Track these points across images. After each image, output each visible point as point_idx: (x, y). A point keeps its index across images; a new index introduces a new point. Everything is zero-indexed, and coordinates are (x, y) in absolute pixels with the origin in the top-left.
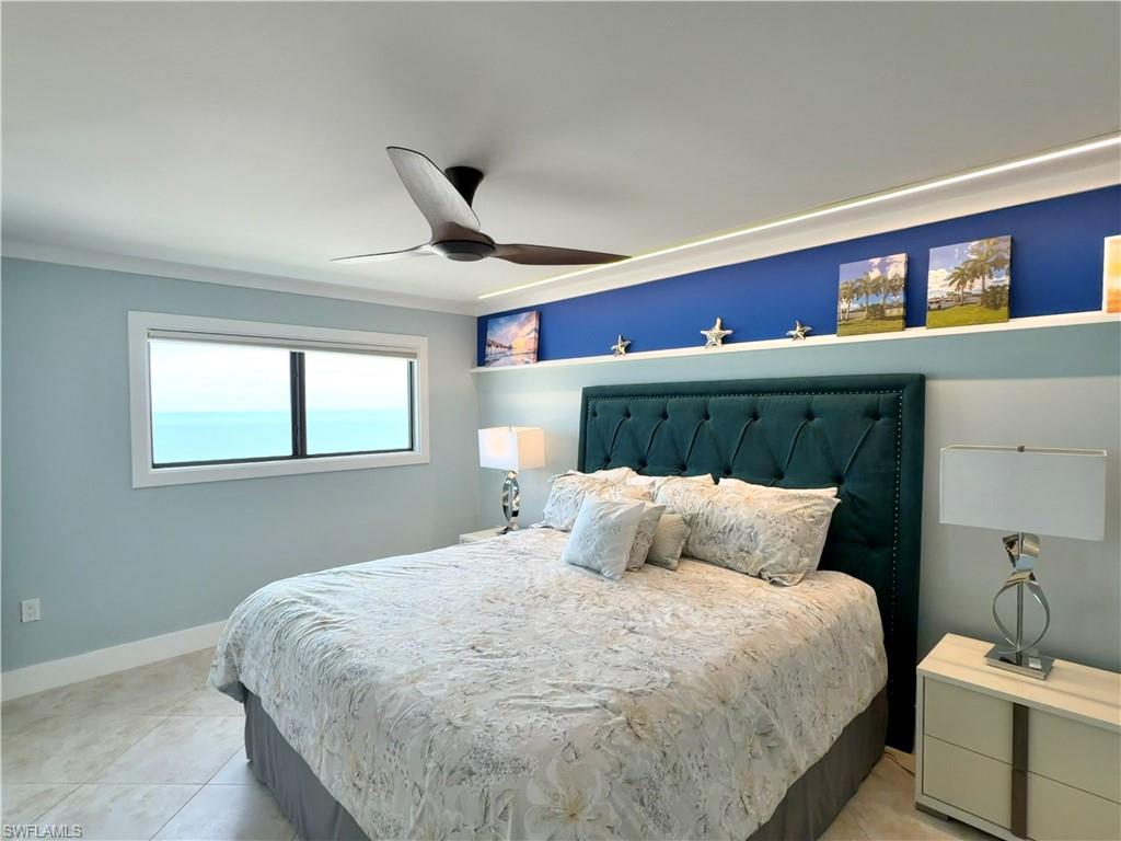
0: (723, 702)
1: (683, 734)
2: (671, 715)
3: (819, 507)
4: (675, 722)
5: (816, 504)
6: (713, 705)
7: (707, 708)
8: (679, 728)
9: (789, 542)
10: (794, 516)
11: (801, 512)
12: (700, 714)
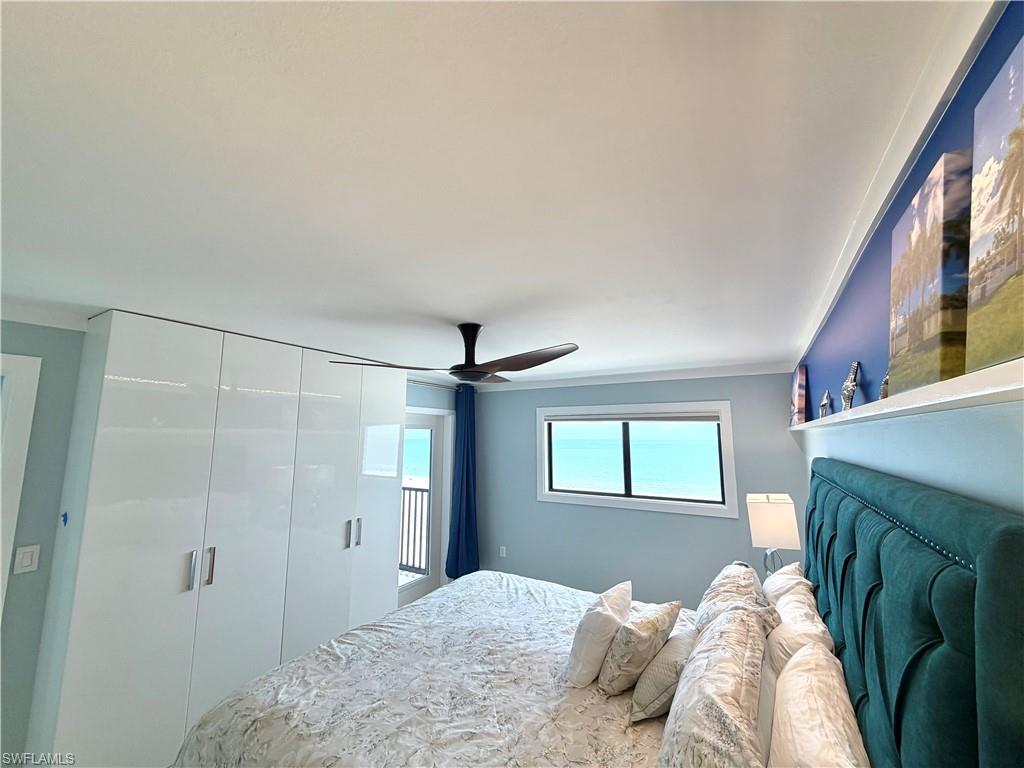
2: (265, 745)
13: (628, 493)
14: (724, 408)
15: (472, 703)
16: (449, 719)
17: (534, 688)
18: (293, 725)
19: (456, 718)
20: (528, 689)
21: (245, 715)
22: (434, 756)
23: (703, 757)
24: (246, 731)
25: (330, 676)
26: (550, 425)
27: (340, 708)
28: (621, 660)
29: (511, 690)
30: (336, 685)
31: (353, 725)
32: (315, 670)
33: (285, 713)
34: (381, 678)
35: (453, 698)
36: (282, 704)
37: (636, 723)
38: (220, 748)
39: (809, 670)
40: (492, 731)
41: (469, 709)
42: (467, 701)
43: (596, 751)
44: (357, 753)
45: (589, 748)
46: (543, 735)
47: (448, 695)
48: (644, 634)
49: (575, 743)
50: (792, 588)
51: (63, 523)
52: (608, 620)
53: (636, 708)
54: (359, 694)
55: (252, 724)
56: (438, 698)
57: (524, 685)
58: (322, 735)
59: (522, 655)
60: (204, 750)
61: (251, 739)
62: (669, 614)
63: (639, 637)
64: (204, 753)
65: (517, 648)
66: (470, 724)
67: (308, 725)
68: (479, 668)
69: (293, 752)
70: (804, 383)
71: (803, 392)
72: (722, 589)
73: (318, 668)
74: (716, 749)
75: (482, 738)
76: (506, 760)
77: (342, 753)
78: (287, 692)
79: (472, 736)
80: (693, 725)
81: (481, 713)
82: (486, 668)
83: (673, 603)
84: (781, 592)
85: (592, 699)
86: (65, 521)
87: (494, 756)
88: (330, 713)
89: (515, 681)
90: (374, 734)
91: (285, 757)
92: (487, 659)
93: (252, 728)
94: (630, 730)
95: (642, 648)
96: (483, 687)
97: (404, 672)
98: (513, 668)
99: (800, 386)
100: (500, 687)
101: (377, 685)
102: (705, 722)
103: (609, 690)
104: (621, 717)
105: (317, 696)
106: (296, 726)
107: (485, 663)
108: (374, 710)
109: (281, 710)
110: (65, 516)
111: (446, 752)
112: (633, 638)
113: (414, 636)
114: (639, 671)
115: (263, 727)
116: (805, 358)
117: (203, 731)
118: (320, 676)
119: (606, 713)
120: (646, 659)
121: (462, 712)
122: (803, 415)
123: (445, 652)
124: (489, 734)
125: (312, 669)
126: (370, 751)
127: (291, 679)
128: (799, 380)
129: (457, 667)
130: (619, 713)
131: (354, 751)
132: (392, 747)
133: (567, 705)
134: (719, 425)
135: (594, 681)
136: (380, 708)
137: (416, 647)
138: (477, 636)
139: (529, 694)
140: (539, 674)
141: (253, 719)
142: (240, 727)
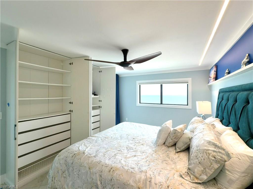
0: (89, 168)
1: (77, 164)
2: (79, 159)
3: (221, 155)
4: (78, 161)
5: (220, 152)
6: (87, 167)
7: (85, 165)
8: (78, 162)
9: (198, 163)
10: (206, 152)
11: (210, 152)
12: (83, 165)
13: (161, 103)
14: (189, 80)
15: (132, 149)
16: (128, 153)
17: (148, 146)
18: (86, 155)
19: (129, 152)
20: (146, 146)
21: (71, 153)
22: (127, 160)
23: (210, 154)
24: (73, 157)
25: (92, 144)
26: (140, 86)
27: (97, 151)
28: (172, 138)
29: (142, 146)
30: (94, 146)
31: (102, 154)
32: (87, 143)
33: (83, 152)
34: (106, 144)
35: (127, 148)
36: (81, 150)
37: (178, 152)
38: (66, 161)
39: (231, 135)
40: (140, 155)
41: (133, 150)
42: (131, 149)
43: (169, 158)
44: (106, 160)
45: (167, 158)
46: (154, 155)
47: (126, 148)
48: (180, 131)
49: (163, 157)
50: (215, 121)
51: (8, 106)
52: (169, 128)
53: (177, 149)
54: (101, 148)
55: (74, 155)
56: (123, 148)
57: (145, 145)
58: (95, 156)
59: (142, 139)
60: (61, 161)
61: (75, 158)
62: (184, 127)
63: (178, 132)
64: (61, 162)
65: (141, 138)
66: (134, 153)
67: (90, 155)
68: (132, 142)
69: (88, 160)
70: (216, 70)
71: (215, 73)
72: (195, 122)
73: (88, 143)
74: (214, 151)
75: (137, 156)
76: (146, 161)
77: (101, 160)
78: (81, 148)
79: (135, 156)
80: (205, 147)
81: (136, 151)
82: (134, 142)
83: (185, 124)
84: (211, 122)
85: (164, 148)
86: (9, 105)
87: (143, 160)
88: (95, 152)
89: (142, 144)
90: (109, 156)
91: (86, 161)
92: (133, 140)
93: (74, 156)
94: (176, 154)
95: (179, 134)
96: (134, 146)
97: (112, 143)
98: (141, 141)
99: (215, 71)
100: (139, 146)
101: (105, 146)
102: (209, 146)
103: (169, 145)
104: (173, 151)
105: (90, 148)
106: (87, 155)
107: (133, 141)
108: (107, 151)
109: (82, 151)
110: (8, 104)
111: (129, 159)
112: (177, 132)
113: (112, 136)
114: (177, 140)
115: (77, 155)
116: (217, 63)
117: (59, 158)
118: (89, 145)
119: (169, 150)
120: (179, 137)
121: (131, 151)
122: (215, 79)
123: (121, 139)
124: (140, 156)
125: (86, 143)
126: (109, 160)
127: (81, 145)
128: (214, 69)
129: (126, 142)
130: (172, 150)
131: (105, 160)
132: (115, 159)
133: (158, 149)
134: (188, 84)
135: (164, 144)
136: (108, 151)
137: (113, 138)
138: (129, 135)
139: (147, 147)
140: (148, 143)
141: (74, 154)
142: (71, 156)
